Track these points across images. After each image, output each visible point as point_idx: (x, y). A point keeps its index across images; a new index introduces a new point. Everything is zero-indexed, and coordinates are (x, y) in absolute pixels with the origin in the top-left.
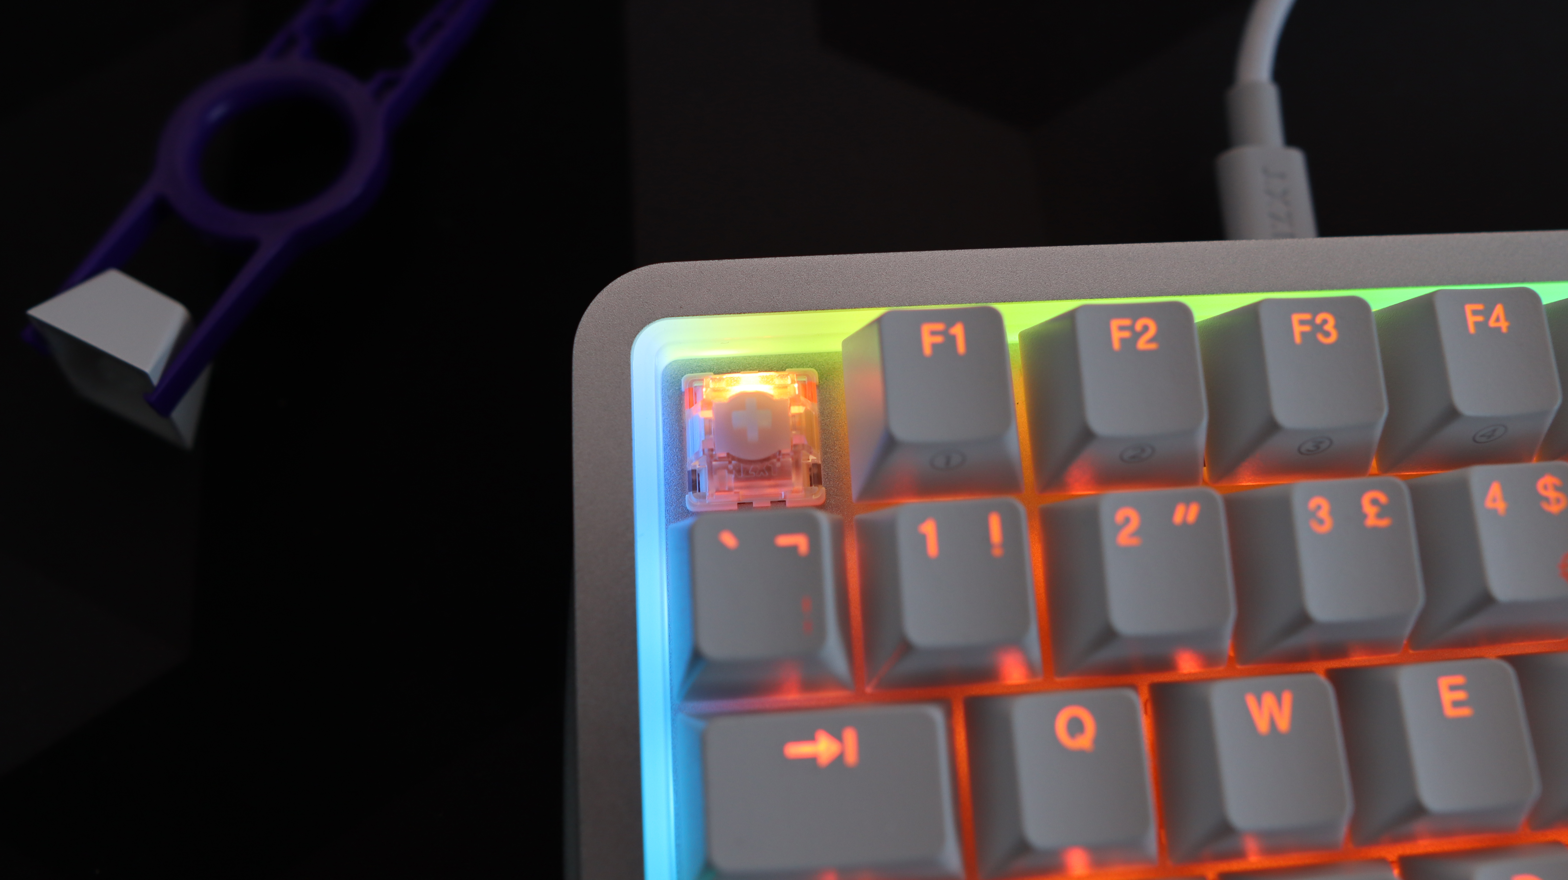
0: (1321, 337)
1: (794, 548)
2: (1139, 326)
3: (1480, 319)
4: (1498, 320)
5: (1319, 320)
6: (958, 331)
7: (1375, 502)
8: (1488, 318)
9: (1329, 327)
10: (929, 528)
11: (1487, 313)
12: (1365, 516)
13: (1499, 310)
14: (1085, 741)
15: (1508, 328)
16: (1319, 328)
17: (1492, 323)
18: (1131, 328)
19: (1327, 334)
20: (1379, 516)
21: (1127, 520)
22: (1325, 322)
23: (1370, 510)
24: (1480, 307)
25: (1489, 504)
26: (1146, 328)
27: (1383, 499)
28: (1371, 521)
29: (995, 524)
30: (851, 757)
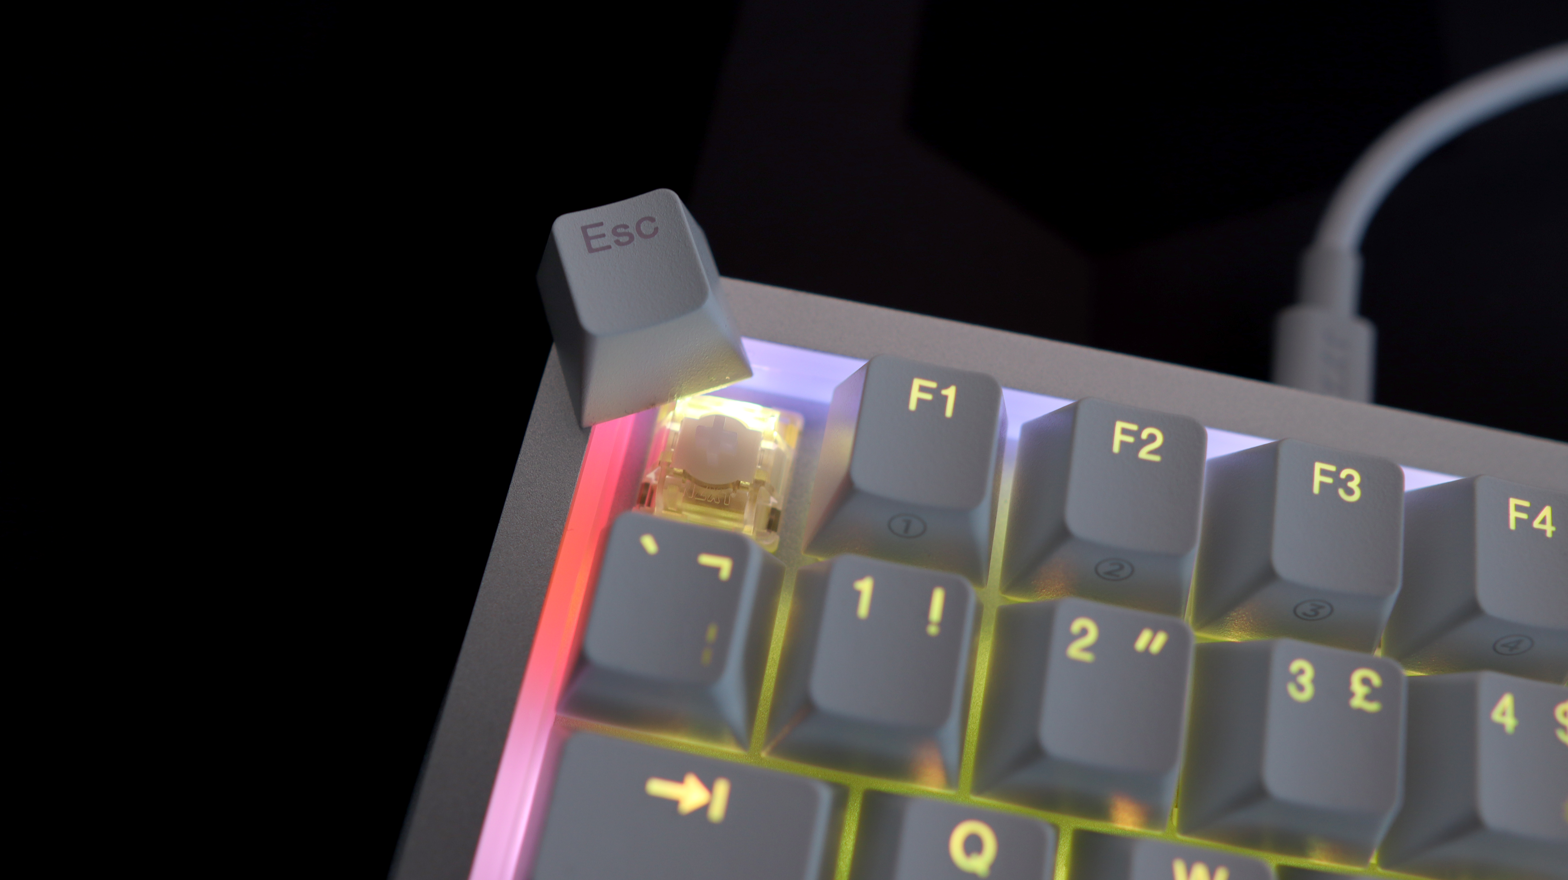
0: (1341, 492)
1: (716, 570)
2: (1144, 435)
3: (1524, 516)
4: (1544, 522)
5: (1343, 474)
6: (950, 393)
7: (1366, 681)
8: (1533, 517)
9: (1354, 485)
10: (865, 586)
11: (1534, 512)
12: (1352, 695)
13: (1547, 512)
14: (980, 864)
15: (1553, 533)
16: (1343, 483)
17: (1536, 524)
18: (1137, 434)
19: (1350, 492)
20: (1368, 698)
21: (1084, 632)
22: (1350, 478)
23: (1359, 689)
24: (1527, 504)
25: (1496, 716)
26: (1152, 438)
27: (1376, 680)
28: (1358, 702)
29: (938, 598)
30: (717, 812)
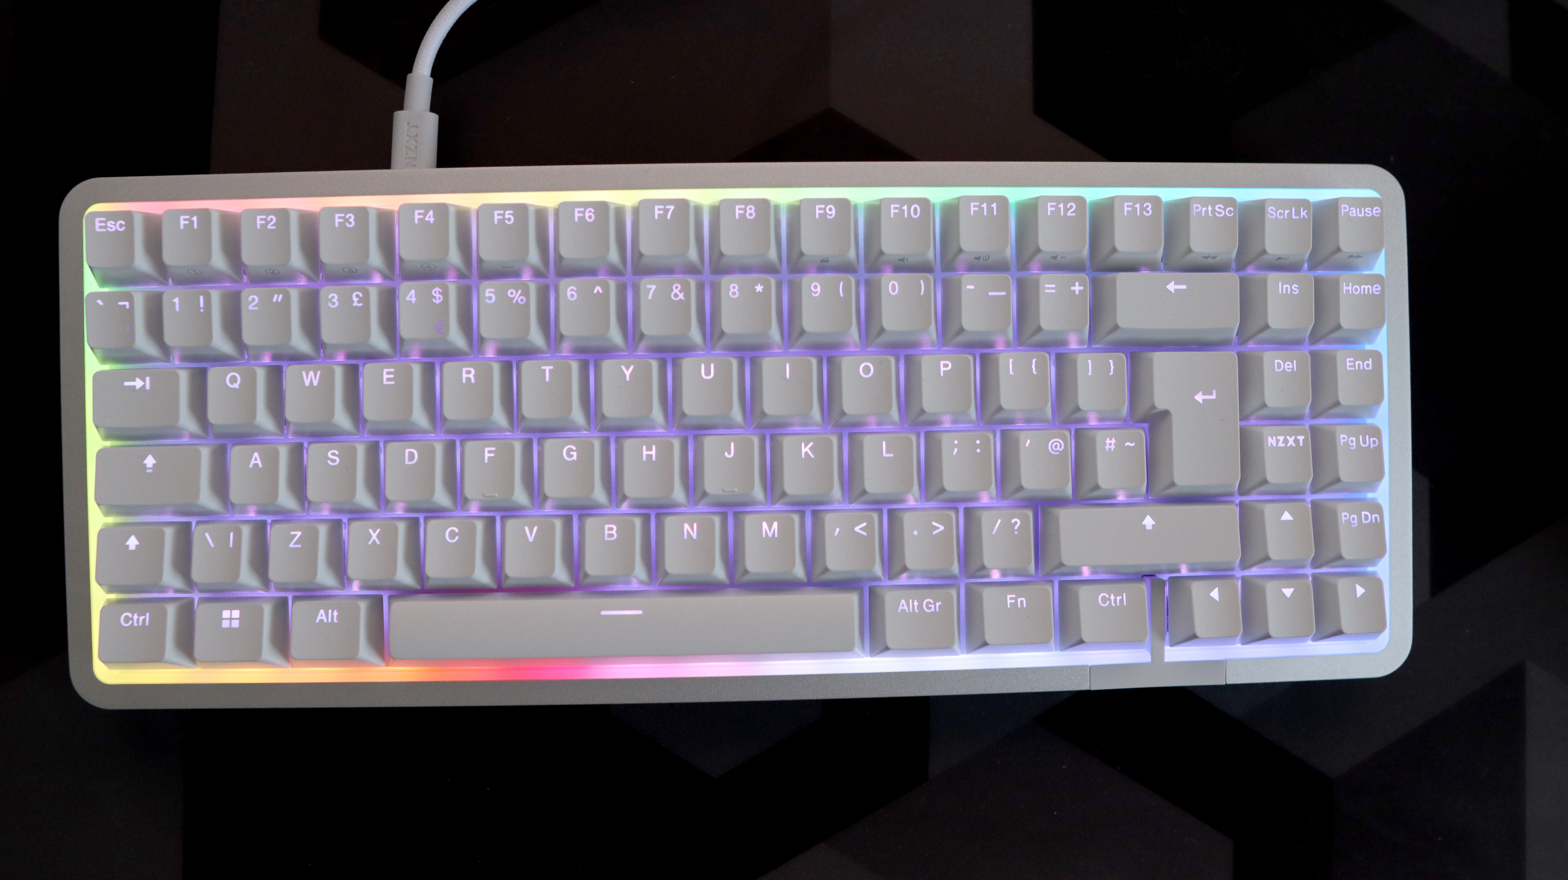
0: (347, 224)
1: (125, 306)
2: (269, 219)
3: (422, 217)
4: (430, 217)
5: (347, 217)
6: (195, 219)
7: (357, 296)
8: (425, 216)
9: (352, 220)
10: (176, 300)
11: (425, 215)
12: (353, 301)
13: (431, 213)
14: (236, 386)
15: (434, 221)
16: (347, 220)
17: (427, 219)
18: (265, 220)
19: (350, 223)
20: (358, 302)
21: (253, 300)
22: (350, 217)
23: (355, 299)
24: (423, 211)
25: (408, 299)
26: (272, 219)
27: (361, 295)
28: (355, 304)
29: (201, 298)
30: (148, 387)
